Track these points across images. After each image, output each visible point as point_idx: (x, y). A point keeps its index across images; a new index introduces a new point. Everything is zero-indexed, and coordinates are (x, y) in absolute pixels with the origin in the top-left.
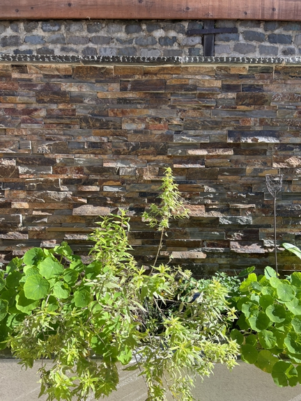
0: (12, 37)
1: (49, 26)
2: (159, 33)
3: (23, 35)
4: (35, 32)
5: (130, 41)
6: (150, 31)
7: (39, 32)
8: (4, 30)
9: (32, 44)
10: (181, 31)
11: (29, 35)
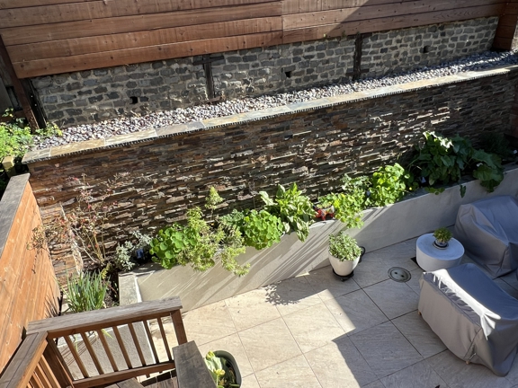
0: (73, 84)
1: (99, 73)
2: (175, 66)
3: (81, 81)
4: (90, 78)
5: (157, 74)
6: (169, 65)
7: (92, 77)
8: (67, 79)
9: (90, 86)
10: (190, 63)
11: (86, 80)
